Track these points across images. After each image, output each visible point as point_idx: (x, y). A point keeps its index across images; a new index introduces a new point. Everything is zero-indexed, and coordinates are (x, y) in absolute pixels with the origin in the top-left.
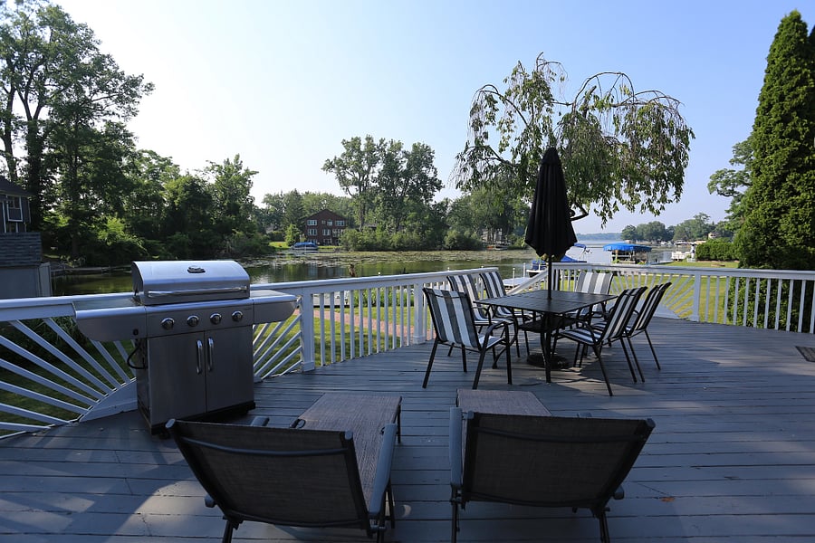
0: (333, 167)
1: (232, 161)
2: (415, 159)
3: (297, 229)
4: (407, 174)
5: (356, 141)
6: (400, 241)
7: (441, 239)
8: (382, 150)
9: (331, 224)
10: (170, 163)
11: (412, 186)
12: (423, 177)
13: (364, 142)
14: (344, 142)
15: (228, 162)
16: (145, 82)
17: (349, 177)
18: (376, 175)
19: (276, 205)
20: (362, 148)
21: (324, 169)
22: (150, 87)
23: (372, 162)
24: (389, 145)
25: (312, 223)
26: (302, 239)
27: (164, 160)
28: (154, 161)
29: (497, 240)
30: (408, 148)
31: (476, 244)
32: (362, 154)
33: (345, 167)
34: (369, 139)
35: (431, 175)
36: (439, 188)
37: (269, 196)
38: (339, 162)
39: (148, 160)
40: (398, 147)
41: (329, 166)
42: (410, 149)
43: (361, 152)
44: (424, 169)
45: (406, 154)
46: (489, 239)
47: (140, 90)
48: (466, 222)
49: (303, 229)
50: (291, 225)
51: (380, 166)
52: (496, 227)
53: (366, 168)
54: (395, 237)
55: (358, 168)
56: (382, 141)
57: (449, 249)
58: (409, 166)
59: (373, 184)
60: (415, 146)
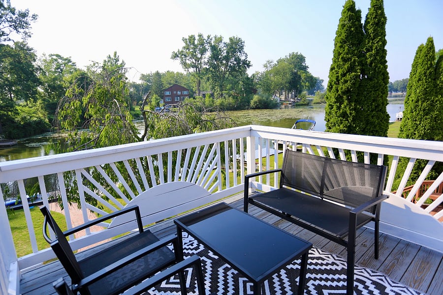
0: (178, 56)
1: (112, 56)
2: (232, 47)
3: (159, 98)
4: (227, 58)
5: (192, 38)
6: (221, 104)
7: (249, 102)
8: (209, 43)
9: (179, 93)
10: (70, 61)
11: (230, 66)
12: (238, 60)
13: (197, 38)
14: (184, 40)
15: (110, 57)
16: (30, 14)
17: (188, 62)
18: (206, 60)
19: (148, 81)
20: (196, 42)
21: (172, 58)
22: (34, 17)
23: (203, 52)
24: (213, 39)
25: (168, 93)
26: (162, 104)
27: (66, 60)
28: (60, 61)
29: (292, 98)
30: (226, 40)
31: (271, 104)
32: (196, 46)
33: (185, 56)
34: (200, 36)
35: (243, 58)
36: (249, 66)
37: (143, 75)
38: (181, 53)
39: (56, 60)
40: (219, 40)
41: (175, 56)
42: (228, 41)
43: (195, 45)
44: (239, 54)
45: (226, 44)
46: (286, 98)
47: (29, 19)
48: (268, 89)
49: (162, 97)
50: (154, 95)
51: (208, 54)
52: (290, 90)
53: (199, 56)
54: (218, 102)
55: (193, 56)
56: (209, 37)
57: (254, 109)
58: (228, 52)
59: (204, 67)
60: (231, 39)
